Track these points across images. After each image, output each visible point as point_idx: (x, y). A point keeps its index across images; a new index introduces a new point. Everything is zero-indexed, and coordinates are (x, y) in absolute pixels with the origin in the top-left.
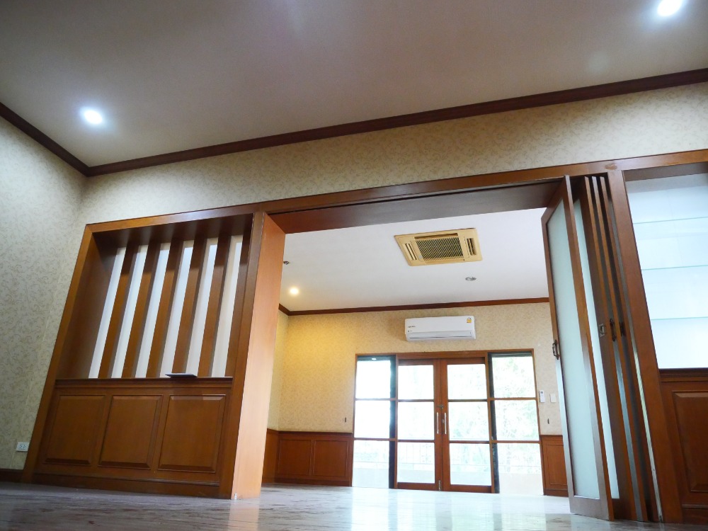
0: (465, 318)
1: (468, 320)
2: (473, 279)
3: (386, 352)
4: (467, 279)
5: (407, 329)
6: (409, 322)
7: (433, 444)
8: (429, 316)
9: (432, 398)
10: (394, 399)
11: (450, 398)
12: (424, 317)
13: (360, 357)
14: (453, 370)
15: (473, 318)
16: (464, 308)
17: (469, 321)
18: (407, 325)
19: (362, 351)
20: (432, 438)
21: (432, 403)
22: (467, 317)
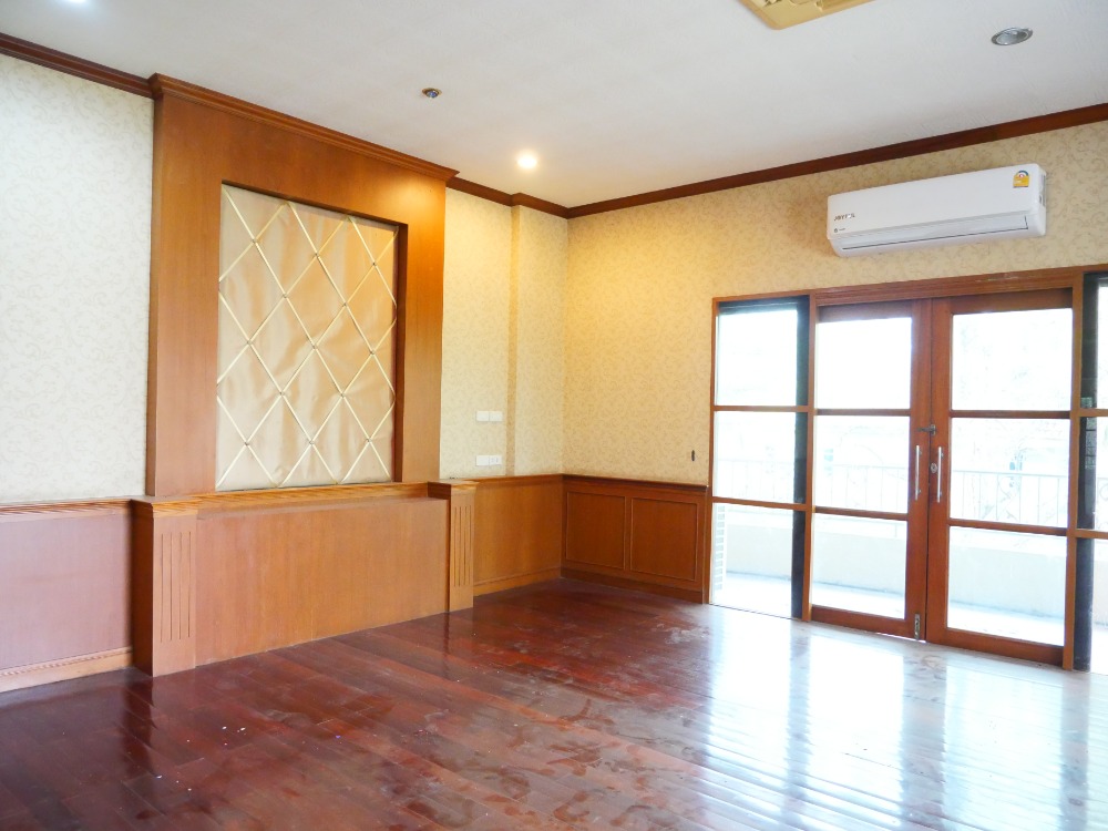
0: (1008, 174)
1: (1017, 178)
2: (1022, 36)
3: (785, 289)
4: (995, 40)
5: (832, 224)
6: (838, 204)
7: (905, 523)
8: (902, 179)
9: (906, 404)
10: (804, 409)
11: (956, 405)
12: (888, 182)
13: (724, 305)
14: (969, 330)
15: (1035, 172)
16: (1012, 140)
17: (1022, 181)
18: (832, 214)
19: (726, 291)
20: (903, 509)
21: (906, 420)
22: (1014, 170)
